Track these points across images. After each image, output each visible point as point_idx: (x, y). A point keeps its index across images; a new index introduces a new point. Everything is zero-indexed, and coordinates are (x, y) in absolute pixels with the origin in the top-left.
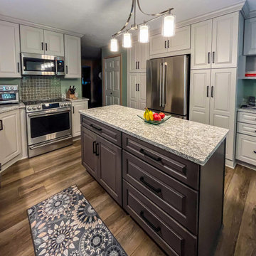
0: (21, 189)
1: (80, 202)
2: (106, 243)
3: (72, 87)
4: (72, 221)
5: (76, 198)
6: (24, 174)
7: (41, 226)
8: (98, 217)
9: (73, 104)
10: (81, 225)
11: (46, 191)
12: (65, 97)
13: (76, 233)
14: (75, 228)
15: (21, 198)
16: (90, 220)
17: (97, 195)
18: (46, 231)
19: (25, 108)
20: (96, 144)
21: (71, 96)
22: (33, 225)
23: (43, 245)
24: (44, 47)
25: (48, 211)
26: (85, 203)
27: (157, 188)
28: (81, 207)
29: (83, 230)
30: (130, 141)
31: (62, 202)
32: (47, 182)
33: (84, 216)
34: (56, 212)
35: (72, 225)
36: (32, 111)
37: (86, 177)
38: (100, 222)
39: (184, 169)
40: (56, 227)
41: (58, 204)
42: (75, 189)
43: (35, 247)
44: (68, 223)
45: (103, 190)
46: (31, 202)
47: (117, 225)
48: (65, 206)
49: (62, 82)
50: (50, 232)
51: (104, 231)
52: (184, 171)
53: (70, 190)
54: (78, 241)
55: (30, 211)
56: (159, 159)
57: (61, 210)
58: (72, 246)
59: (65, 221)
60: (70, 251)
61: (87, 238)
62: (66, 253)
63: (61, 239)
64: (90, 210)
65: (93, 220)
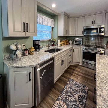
0: (73, 72)
1: (84, 94)
4: (76, 94)
5: (83, 91)
6: (77, 69)
7: (69, 85)
10: (77, 100)
11: (78, 79)
13: (74, 99)
14: (75, 97)
15: (71, 75)
16: (81, 103)
18: (69, 88)
22: (68, 83)
23: (66, 90)
25: (73, 84)
26: (85, 96)
28: (82, 95)
31: (79, 86)
32: (81, 77)
33: (81, 98)
34: (75, 87)
35: (75, 95)
40: (71, 90)
41: (77, 85)
42: (86, 88)
43: (64, 88)
46: (72, 78)
48: (78, 89)
50: (69, 89)
53: (84, 86)
55: (70, 79)
57: (76, 88)
58: (70, 100)
59: (74, 92)
60: (68, 100)
61: (75, 105)
62: (67, 98)
63: (69, 94)
64: (84, 101)
65: (82, 105)
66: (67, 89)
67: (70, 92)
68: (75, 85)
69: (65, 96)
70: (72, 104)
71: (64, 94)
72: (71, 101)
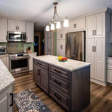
1: (32, 94)
2: (41, 105)
3: (29, 47)
4: (28, 99)
5: (30, 93)
7: (17, 99)
8: (39, 98)
9: (30, 55)
10: (32, 100)
11: (18, 90)
12: (26, 52)
13: (30, 102)
14: (30, 101)
16: (36, 99)
17: (39, 92)
18: (19, 101)
19: (9, 56)
20: (39, 70)
21: (29, 51)
25: (19, 95)
26: (34, 94)
27: (59, 83)
28: (32, 95)
29: (33, 101)
30: (51, 67)
31: (25, 93)
32: (18, 87)
33: (33, 97)
34: (22, 96)
35: (29, 100)
36: (12, 57)
38: (40, 100)
40: (23, 100)
41: (23, 94)
42: (30, 90)
43: (16, 104)
44: (27, 99)
47: (46, 101)
48: (26, 95)
50: (21, 101)
51: (41, 102)
53: (28, 90)
54: (31, 104)
56: (60, 72)
57: (24, 96)
58: (29, 105)
59: (26, 99)
60: (28, 106)
61: (34, 103)
62: (27, 106)
63: (25, 103)
64: (36, 96)
65: (37, 99)
66: (19, 103)
68: (21, 94)
69: (24, 107)
70: (33, 105)
71: (22, 107)
72: (31, 105)
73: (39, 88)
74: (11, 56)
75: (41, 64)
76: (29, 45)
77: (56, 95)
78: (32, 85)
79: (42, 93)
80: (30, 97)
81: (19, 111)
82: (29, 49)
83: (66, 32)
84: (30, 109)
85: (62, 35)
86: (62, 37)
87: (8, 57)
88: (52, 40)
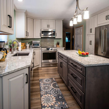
0: (39, 74)
1: (54, 82)
2: (59, 94)
3: (58, 42)
4: (50, 86)
5: (53, 81)
6: (40, 71)
7: (42, 84)
8: (59, 88)
9: (58, 49)
10: (53, 87)
11: (45, 77)
12: (56, 47)
13: (51, 88)
17: (61, 83)
20: (61, 63)
21: (58, 46)
22: (40, 83)
24: (48, 26)
25: (44, 81)
26: (56, 83)
27: (75, 77)
28: (54, 84)
29: (53, 89)
30: (70, 61)
31: (49, 81)
32: (46, 75)
34: (46, 82)
37: (59, 77)
38: (59, 89)
39: (82, 69)
40: (46, 85)
42: (54, 79)
43: (40, 87)
45: (63, 82)
46: (41, 78)
47: (64, 92)
49: (55, 40)
50: (44, 85)
51: (59, 91)
52: (81, 70)
53: (52, 79)
55: (40, 80)
56: (76, 66)
57: (48, 82)
58: (49, 90)
59: (49, 85)
60: (48, 91)
61: (54, 91)
62: (47, 91)
63: (46, 88)
64: (57, 85)
65: (57, 88)
66: (43, 86)
67: (46, 86)
68: (46, 81)
69: (45, 91)
70: (52, 91)
71: (43, 90)
72: (50, 91)
73: (61, 79)
74: (43, 49)
75: (62, 57)
76: (58, 41)
77: (73, 88)
78: (57, 75)
79: (63, 84)
80: (52, 84)
81: (41, 92)
82: (58, 44)
83: (96, 26)
84: (49, 94)
85: (91, 29)
86: (91, 32)
87: (41, 50)
88: (82, 35)
